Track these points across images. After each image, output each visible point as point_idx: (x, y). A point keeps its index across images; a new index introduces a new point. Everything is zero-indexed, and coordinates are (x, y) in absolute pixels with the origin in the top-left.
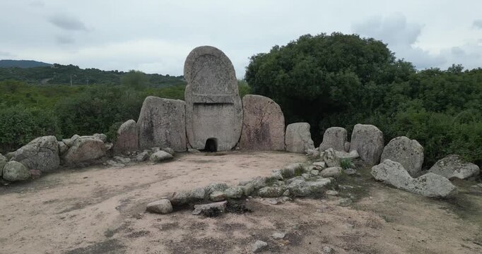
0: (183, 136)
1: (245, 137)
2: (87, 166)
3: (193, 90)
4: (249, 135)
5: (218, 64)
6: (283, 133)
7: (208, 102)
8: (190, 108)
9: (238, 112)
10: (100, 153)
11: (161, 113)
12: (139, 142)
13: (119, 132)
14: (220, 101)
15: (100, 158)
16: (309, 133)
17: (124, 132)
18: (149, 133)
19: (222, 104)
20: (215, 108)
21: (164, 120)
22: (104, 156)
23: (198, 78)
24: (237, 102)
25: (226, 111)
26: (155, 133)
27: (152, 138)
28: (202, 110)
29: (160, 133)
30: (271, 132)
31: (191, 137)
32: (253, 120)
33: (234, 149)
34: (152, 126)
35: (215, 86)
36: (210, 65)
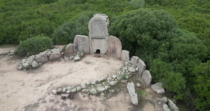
0: (88, 48)
1: (109, 50)
2: (55, 61)
3: (92, 33)
4: (110, 50)
5: (101, 23)
6: (120, 53)
7: (97, 37)
8: (90, 39)
9: (107, 42)
10: (59, 56)
11: (80, 41)
12: (73, 50)
13: (66, 49)
14: (101, 37)
15: (59, 57)
16: (129, 55)
17: (68, 48)
18: (77, 47)
19: (102, 38)
20: (99, 39)
21: (82, 43)
22: (61, 57)
23: (94, 29)
24: (107, 38)
25: (103, 41)
26: (79, 47)
27: (78, 49)
28: (95, 40)
29: (80, 48)
30: (117, 51)
31: (91, 49)
32: (112, 45)
33: (105, 54)
34: (78, 45)
35: (99, 32)
36: (98, 24)
